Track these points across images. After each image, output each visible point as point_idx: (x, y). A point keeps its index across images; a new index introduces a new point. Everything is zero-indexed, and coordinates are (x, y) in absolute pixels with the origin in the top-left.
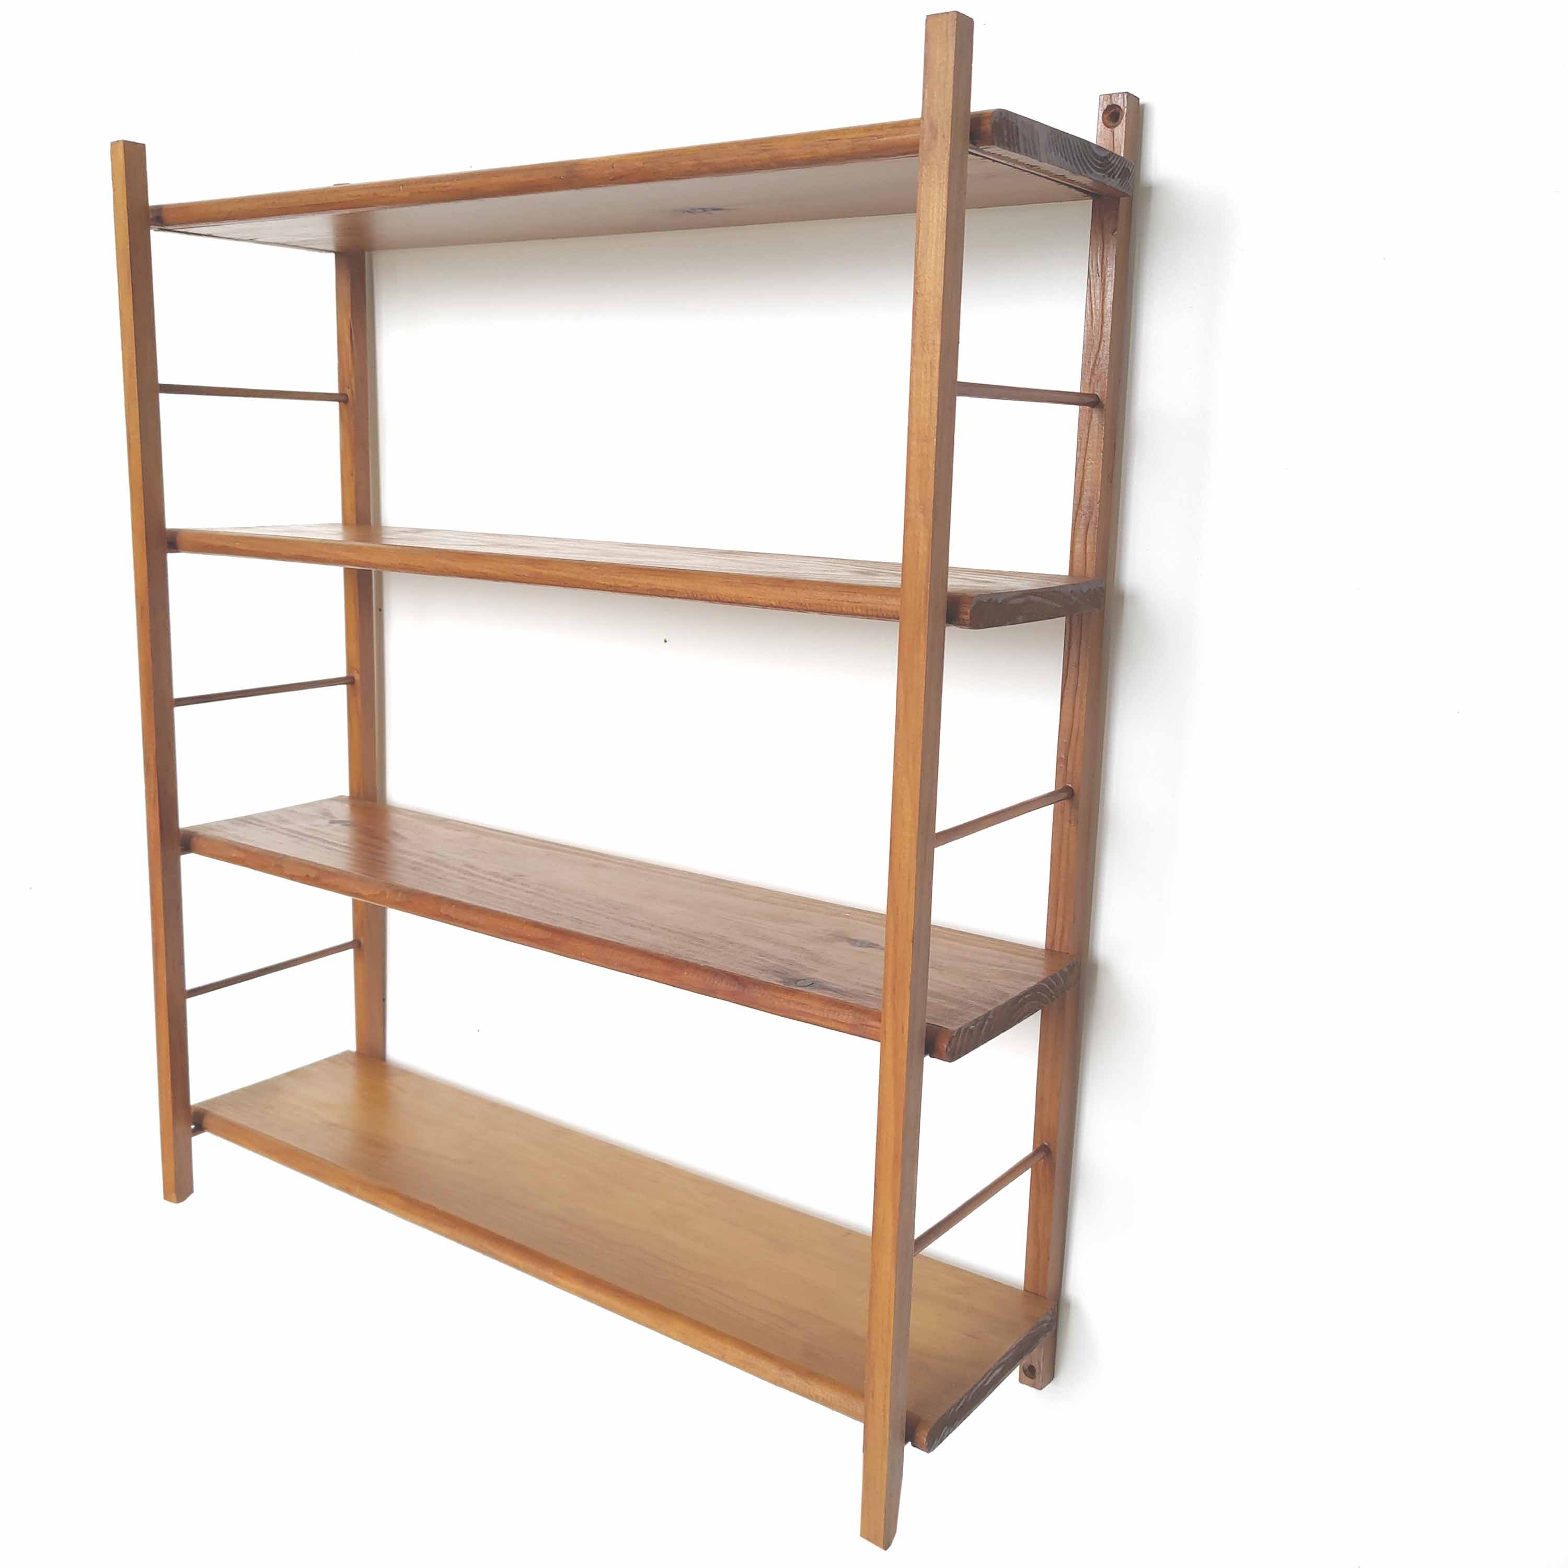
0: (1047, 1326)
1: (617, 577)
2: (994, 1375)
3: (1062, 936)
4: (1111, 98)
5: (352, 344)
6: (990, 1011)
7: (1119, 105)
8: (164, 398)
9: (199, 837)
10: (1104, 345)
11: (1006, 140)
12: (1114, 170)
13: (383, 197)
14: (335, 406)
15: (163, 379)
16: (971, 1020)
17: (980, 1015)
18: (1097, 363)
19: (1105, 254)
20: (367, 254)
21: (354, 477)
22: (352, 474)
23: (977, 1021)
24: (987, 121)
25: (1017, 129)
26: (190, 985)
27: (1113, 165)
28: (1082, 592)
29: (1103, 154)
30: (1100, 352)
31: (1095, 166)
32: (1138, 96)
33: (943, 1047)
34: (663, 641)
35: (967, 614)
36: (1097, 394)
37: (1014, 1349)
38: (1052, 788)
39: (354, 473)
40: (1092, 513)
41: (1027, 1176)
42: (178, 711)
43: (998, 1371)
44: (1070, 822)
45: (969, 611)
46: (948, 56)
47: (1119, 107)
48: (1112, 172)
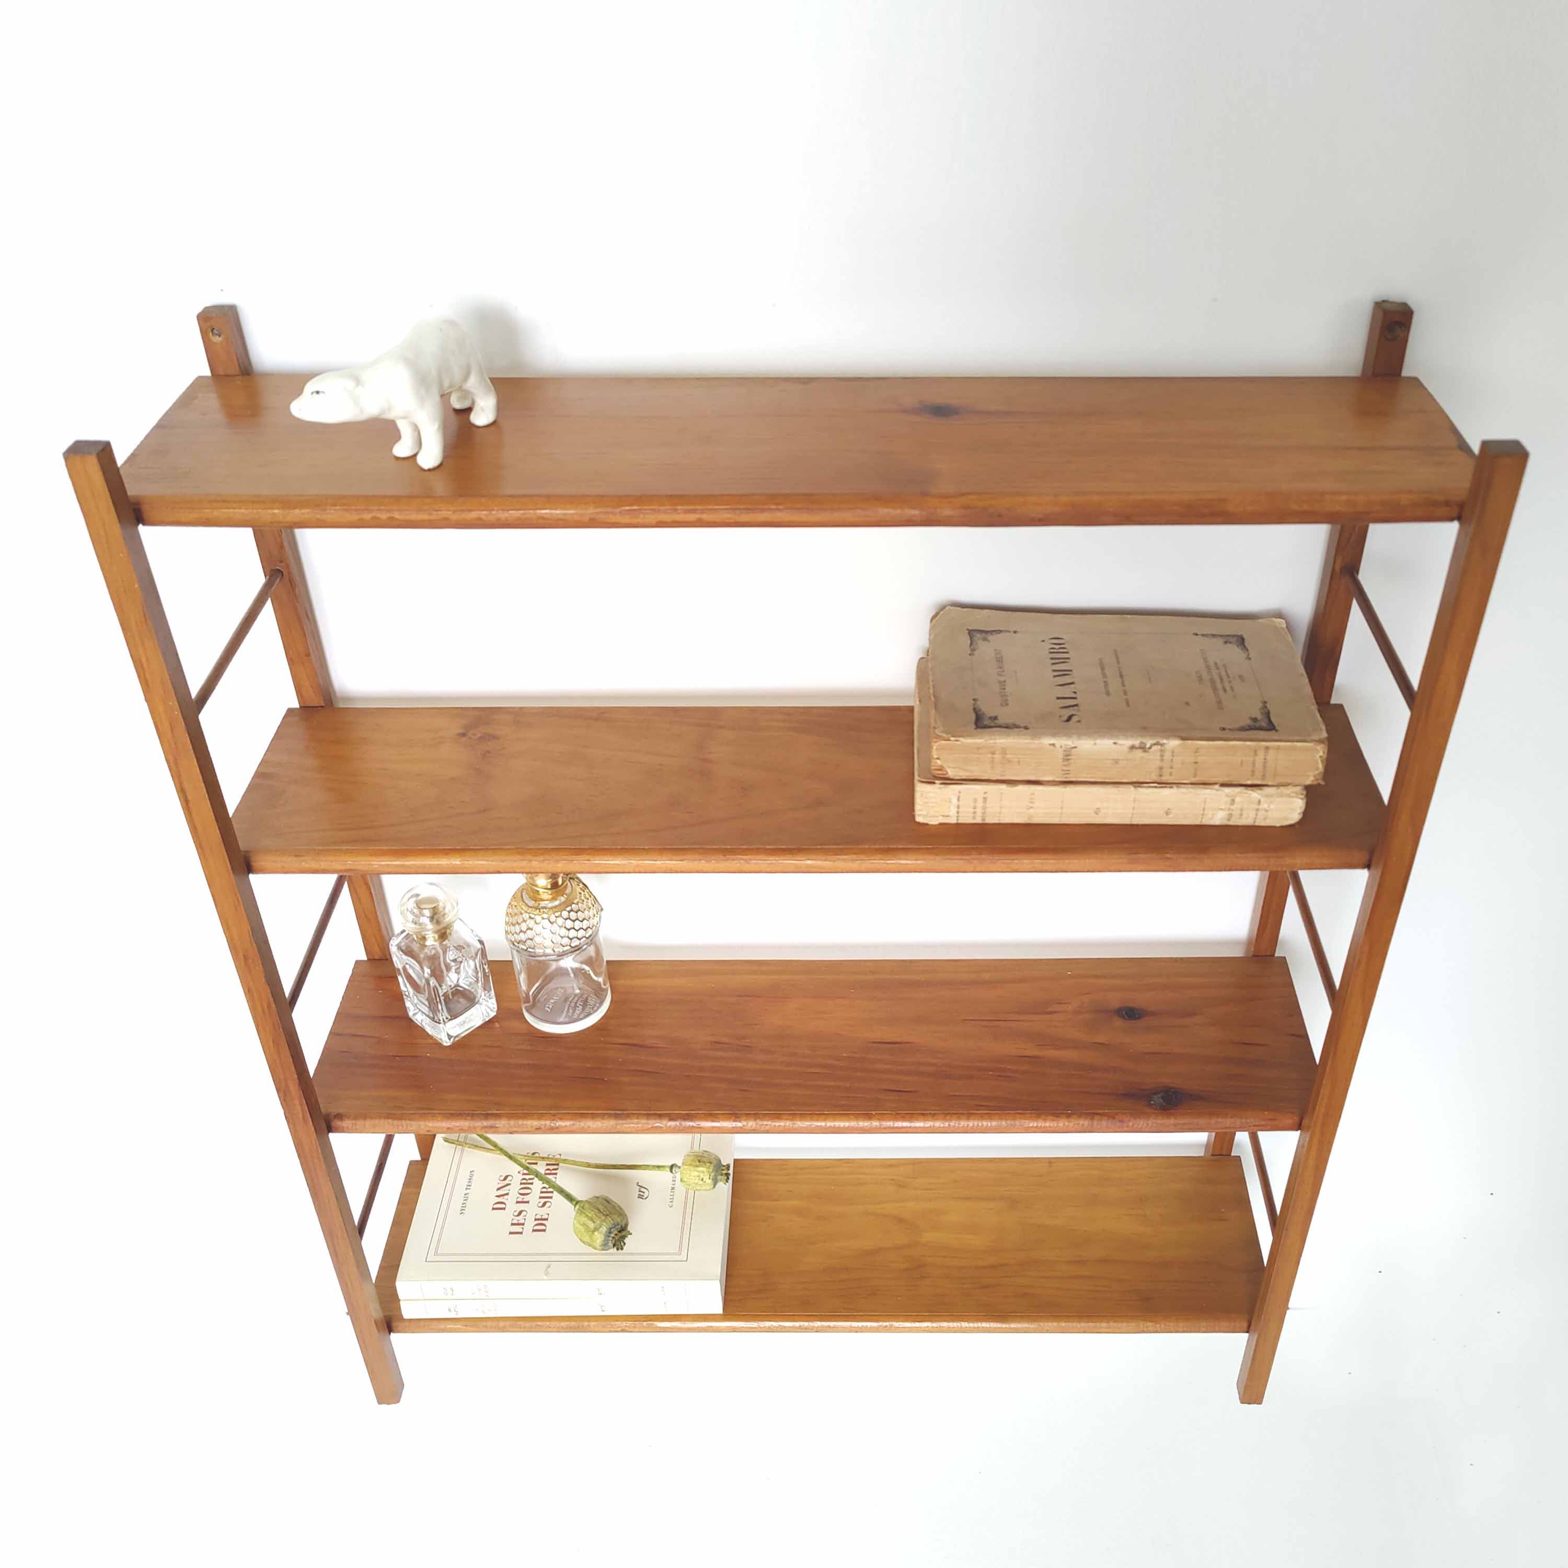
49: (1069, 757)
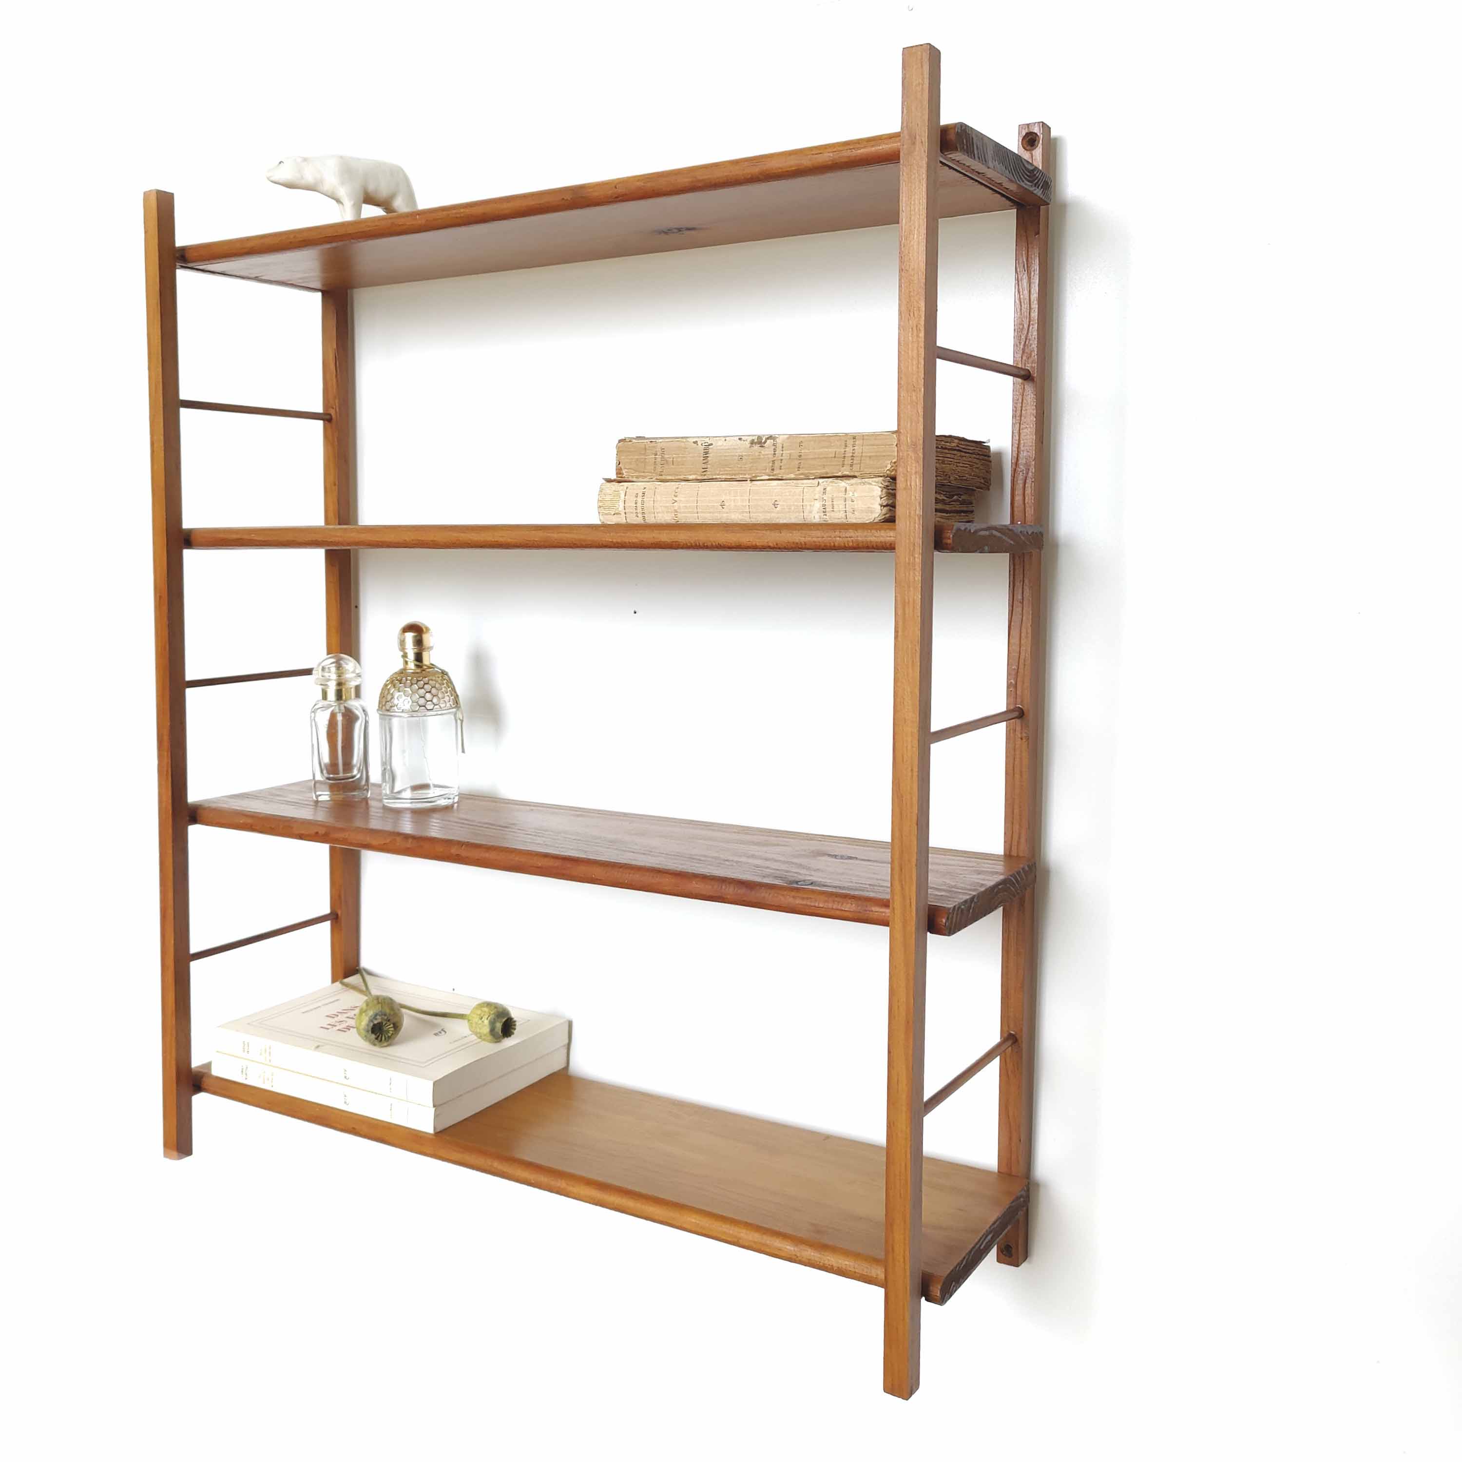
0: (1024, 1201)
1: (623, 535)
2: (987, 1240)
3: (1018, 842)
4: (1028, 127)
5: (336, 371)
6: (975, 896)
7: (1036, 132)
8: (184, 412)
9: (205, 809)
10: (1033, 328)
11: (965, 147)
12: (1038, 181)
13: (400, 225)
14: (318, 425)
15: (184, 395)
16: (962, 901)
17: (968, 897)
18: (1027, 343)
19: (1030, 253)
20: (349, 291)
21: (337, 487)
22: (335, 485)
23: (966, 901)
24: (952, 131)
25: (973, 139)
26: (193, 949)
27: (1037, 177)
28: (1027, 533)
29: (1031, 168)
30: (1030, 334)
31: (1026, 176)
32: (1050, 126)
33: (942, 921)
34: (633, 612)
35: (950, 539)
36: (1029, 369)
37: (1000, 1218)
38: (1004, 709)
39: (337, 483)
40: (1029, 469)
41: (996, 1063)
42: (190, 692)
43: (989, 1237)
44: (1022, 739)
45: (951, 536)
46: (923, 79)
47: (1036, 134)
48: (1037, 182)
49: (707, 455)
